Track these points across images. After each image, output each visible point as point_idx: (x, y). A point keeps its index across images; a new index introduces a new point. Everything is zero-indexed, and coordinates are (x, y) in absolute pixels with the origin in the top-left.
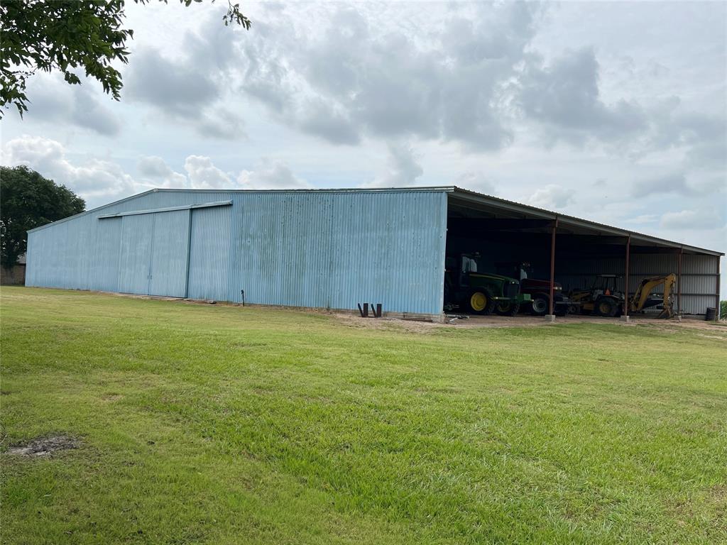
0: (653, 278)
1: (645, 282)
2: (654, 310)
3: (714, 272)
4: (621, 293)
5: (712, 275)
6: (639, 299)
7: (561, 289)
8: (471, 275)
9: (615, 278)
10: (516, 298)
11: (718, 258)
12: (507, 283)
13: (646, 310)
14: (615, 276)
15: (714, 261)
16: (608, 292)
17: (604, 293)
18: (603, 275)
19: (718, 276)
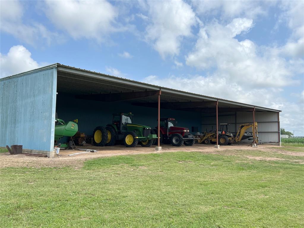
0: (246, 124)
1: (242, 127)
2: (247, 140)
3: (276, 120)
4: (230, 133)
5: (276, 122)
6: (239, 135)
7: (188, 131)
8: (127, 125)
9: (227, 125)
10: (149, 137)
11: (278, 113)
12: (144, 129)
13: (243, 141)
14: (227, 124)
15: (276, 115)
16: (224, 132)
17: (222, 133)
18: (221, 124)
19: (279, 122)
